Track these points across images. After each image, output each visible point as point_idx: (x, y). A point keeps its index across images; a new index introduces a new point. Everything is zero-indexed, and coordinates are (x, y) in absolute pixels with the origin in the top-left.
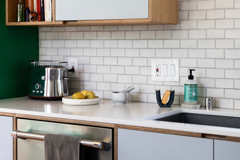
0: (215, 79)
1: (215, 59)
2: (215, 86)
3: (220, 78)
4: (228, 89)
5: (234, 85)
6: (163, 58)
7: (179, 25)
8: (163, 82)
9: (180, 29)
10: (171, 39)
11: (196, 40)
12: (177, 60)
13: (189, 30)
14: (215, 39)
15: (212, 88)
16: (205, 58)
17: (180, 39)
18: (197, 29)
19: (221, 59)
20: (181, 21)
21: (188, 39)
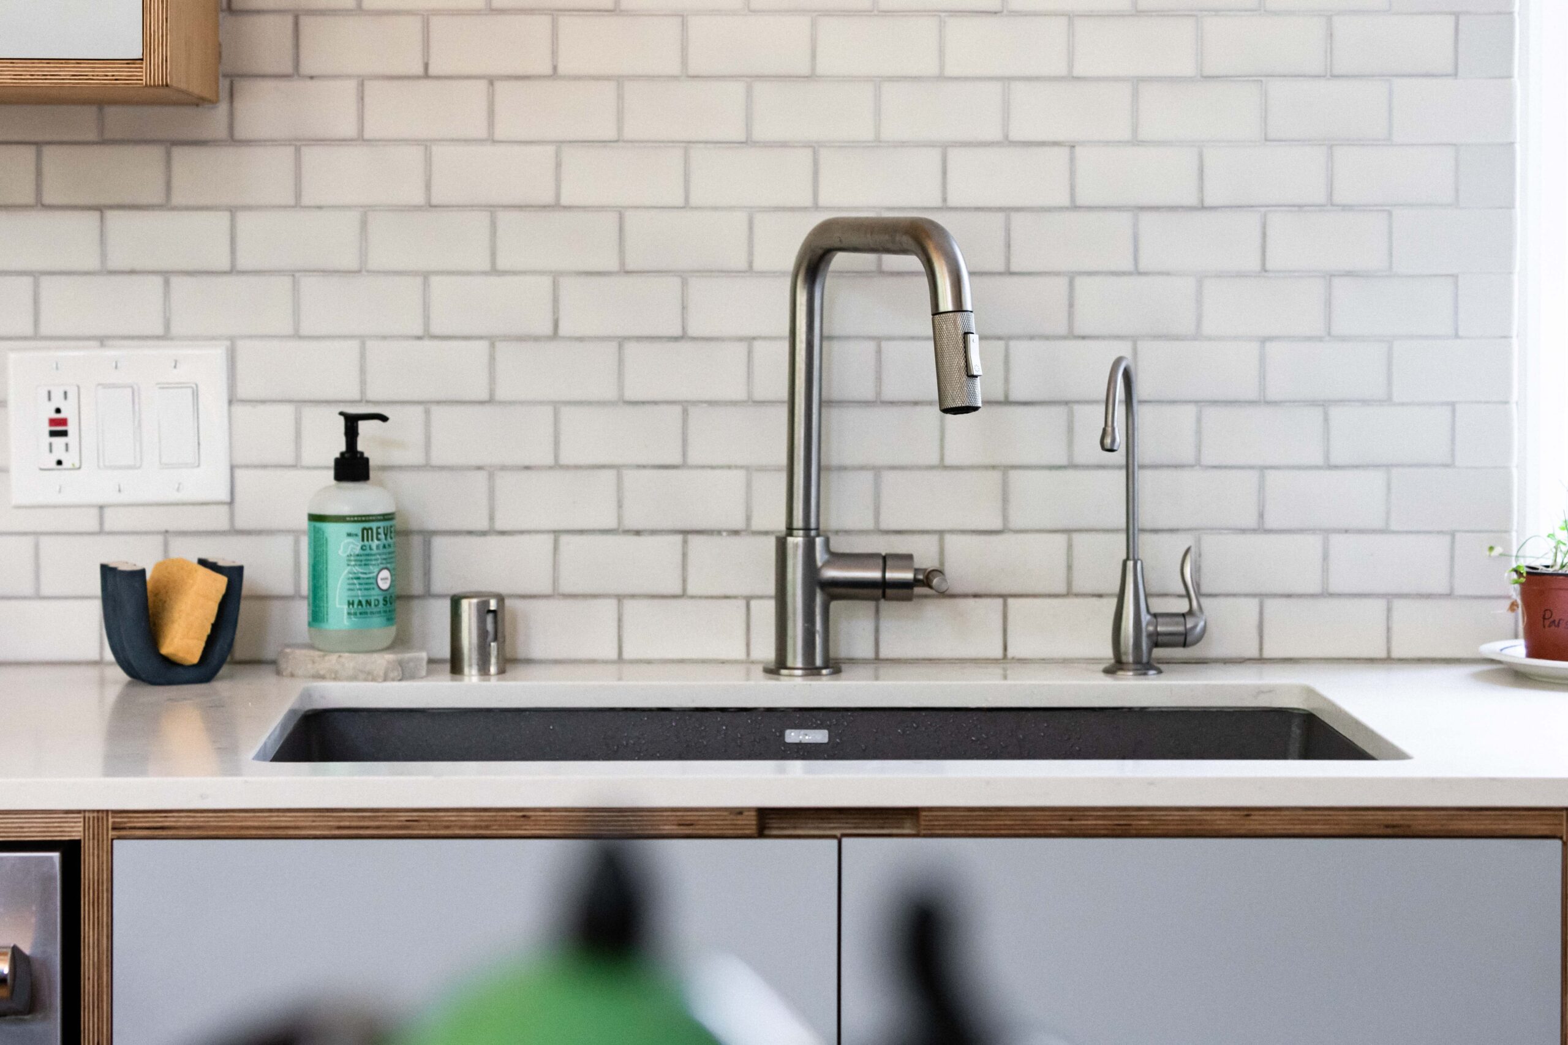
0: (491, 471)
1: (492, 340)
2: (492, 518)
3: (527, 468)
4: (581, 532)
5: (620, 506)
6: (102, 340)
7: (223, 108)
8: (101, 508)
9: (233, 140)
10: (166, 206)
11: (354, 216)
12: (217, 354)
13: (298, 143)
14: (492, 209)
15: (470, 533)
16: (419, 338)
17: (233, 210)
18: (360, 139)
19: (537, 339)
20: (242, 85)
21: (298, 205)
